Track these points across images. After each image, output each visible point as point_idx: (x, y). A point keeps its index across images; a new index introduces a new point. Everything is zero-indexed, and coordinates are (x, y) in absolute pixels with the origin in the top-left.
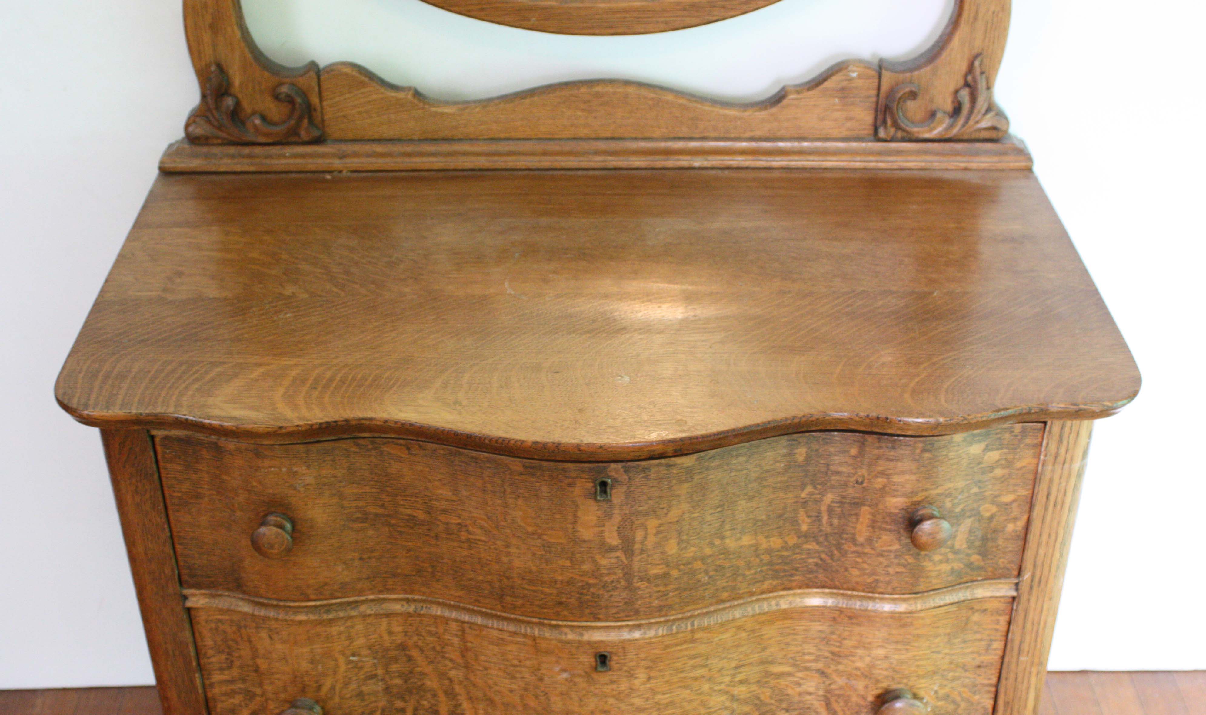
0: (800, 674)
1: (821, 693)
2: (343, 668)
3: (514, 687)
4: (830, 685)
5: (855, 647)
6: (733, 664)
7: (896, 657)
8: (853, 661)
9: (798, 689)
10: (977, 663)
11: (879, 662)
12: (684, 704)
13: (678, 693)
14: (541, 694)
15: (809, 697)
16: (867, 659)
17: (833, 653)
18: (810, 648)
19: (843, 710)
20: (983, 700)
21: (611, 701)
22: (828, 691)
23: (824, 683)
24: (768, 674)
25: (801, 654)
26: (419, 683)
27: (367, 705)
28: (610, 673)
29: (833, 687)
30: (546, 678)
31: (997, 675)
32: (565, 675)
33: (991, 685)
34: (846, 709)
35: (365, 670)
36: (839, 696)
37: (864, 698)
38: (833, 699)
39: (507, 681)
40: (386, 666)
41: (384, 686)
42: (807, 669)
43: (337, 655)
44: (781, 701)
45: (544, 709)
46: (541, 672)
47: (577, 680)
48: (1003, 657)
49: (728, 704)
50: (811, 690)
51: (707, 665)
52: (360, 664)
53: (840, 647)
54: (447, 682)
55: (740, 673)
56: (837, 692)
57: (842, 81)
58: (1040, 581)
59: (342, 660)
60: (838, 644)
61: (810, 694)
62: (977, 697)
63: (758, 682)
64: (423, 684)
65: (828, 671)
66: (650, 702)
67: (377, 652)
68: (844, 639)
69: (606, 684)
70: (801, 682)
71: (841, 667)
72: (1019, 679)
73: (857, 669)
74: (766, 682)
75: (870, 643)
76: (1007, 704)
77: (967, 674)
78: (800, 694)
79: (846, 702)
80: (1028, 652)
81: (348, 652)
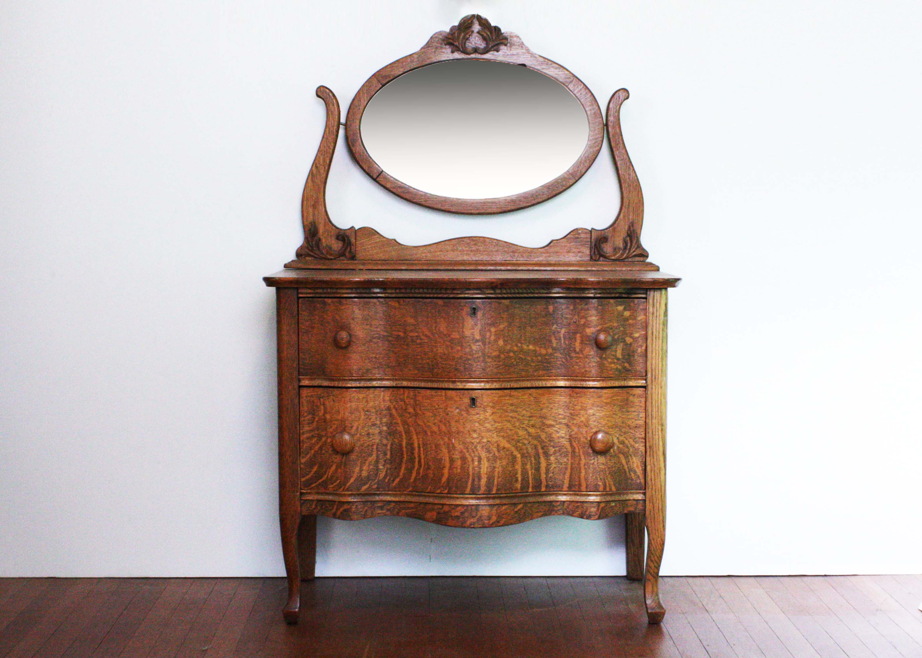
0: (558, 426)
1: (568, 437)
2: (363, 417)
3: (436, 421)
4: (571, 432)
5: (581, 410)
6: (529, 414)
7: (598, 414)
8: (580, 418)
9: (558, 435)
10: (634, 425)
11: (591, 417)
12: (508, 431)
13: (505, 424)
14: (447, 423)
15: (563, 440)
16: (586, 416)
17: (571, 414)
18: (561, 411)
19: (578, 446)
20: (640, 447)
21: (477, 424)
22: (570, 436)
23: (568, 431)
24: (544, 424)
25: (557, 414)
26: (394, 429)
27: (371, 441)
28: (476, 408)
29: (573, 433)
30: (449, 413)
31: (644, 432)
32: (457, 410)
33: (642, 438)
34: (578, 445)
35: (372, 420)
36: (576, 438)
37: (586, 439)
38: (573, 440)
39: (433, 418)
40: (381, 419)
41: (379, 431)
42: (561, 423)
43: (361, 410)
44: (550, 441)
45: (448, 431)
46: (447, 410)
47: (463, 413)
48: (645, 422)
49: (527, 437)
50: (563, 435)
51: (517, 411)
52: (370, 417)
53: (573, 410)
54: (406, 427)
55: (531, 420)
56: (574, 436)
57: (575, 234)
58: (655, 378)
59: (362, 413)
60: (573, 409)
61: (563, 438)
62: (637, 445)
63: (540, 428)
64: (396, 429)
65: (570, 424)
66: (494, 426)
67: (378, 411)
68: (576, 405)
69: (475, 415)
70: (559, 430)
71: (575, 422)
72: (654, 433)
73: (582, 422)
74: (543, 429)
75: (586, 407)
76: (650, 447)
77: (631, 431)
78: (559, 438)
79: (578, 441)
80: (656, 417)
81: (366, 409)
